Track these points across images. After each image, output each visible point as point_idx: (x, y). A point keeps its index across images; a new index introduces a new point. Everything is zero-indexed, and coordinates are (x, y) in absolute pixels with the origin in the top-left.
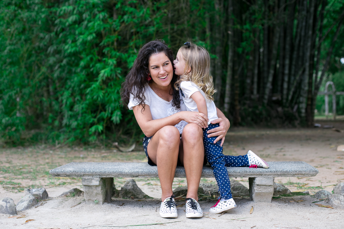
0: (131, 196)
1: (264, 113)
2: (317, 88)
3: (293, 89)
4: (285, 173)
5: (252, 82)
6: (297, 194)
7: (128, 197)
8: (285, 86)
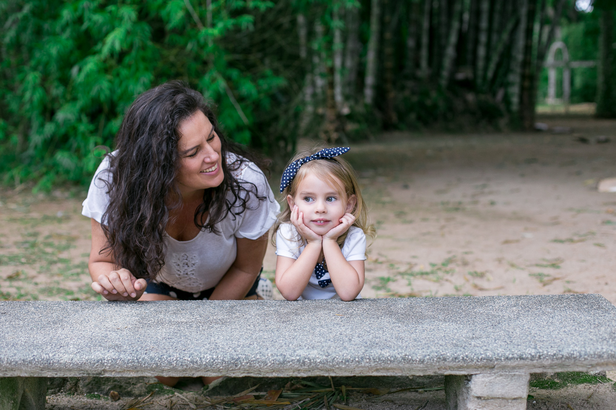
0: (109, 390)
1: (442, 104)
2: (542, 57)
3: (495, 59)
4: (567, 362)
5: (418, 45)
6: (573, 380)
7: (102, 391)
8: (482, 52)
